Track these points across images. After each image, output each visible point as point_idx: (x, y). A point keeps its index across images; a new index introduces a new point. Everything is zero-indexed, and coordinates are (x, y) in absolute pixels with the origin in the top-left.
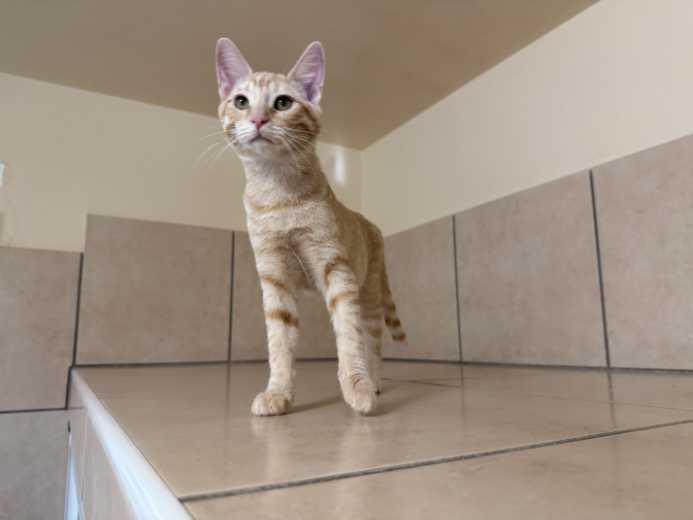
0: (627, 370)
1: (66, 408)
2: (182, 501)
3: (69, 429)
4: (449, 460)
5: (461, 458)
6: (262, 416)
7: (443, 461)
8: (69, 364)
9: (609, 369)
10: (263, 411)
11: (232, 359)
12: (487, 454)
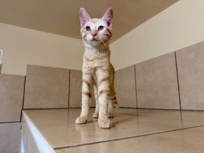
0: (186, 110)
1: (20, 122)
2: (55, 149)
3: (21, 128)
4: (134, 137)
5: (137, 136)
6: (78, 124)
7: (132, 137)
8: (22, 108)
9: (181, 110)
10: (79, 122)
11: (70, 107)
12: (145, 135)
